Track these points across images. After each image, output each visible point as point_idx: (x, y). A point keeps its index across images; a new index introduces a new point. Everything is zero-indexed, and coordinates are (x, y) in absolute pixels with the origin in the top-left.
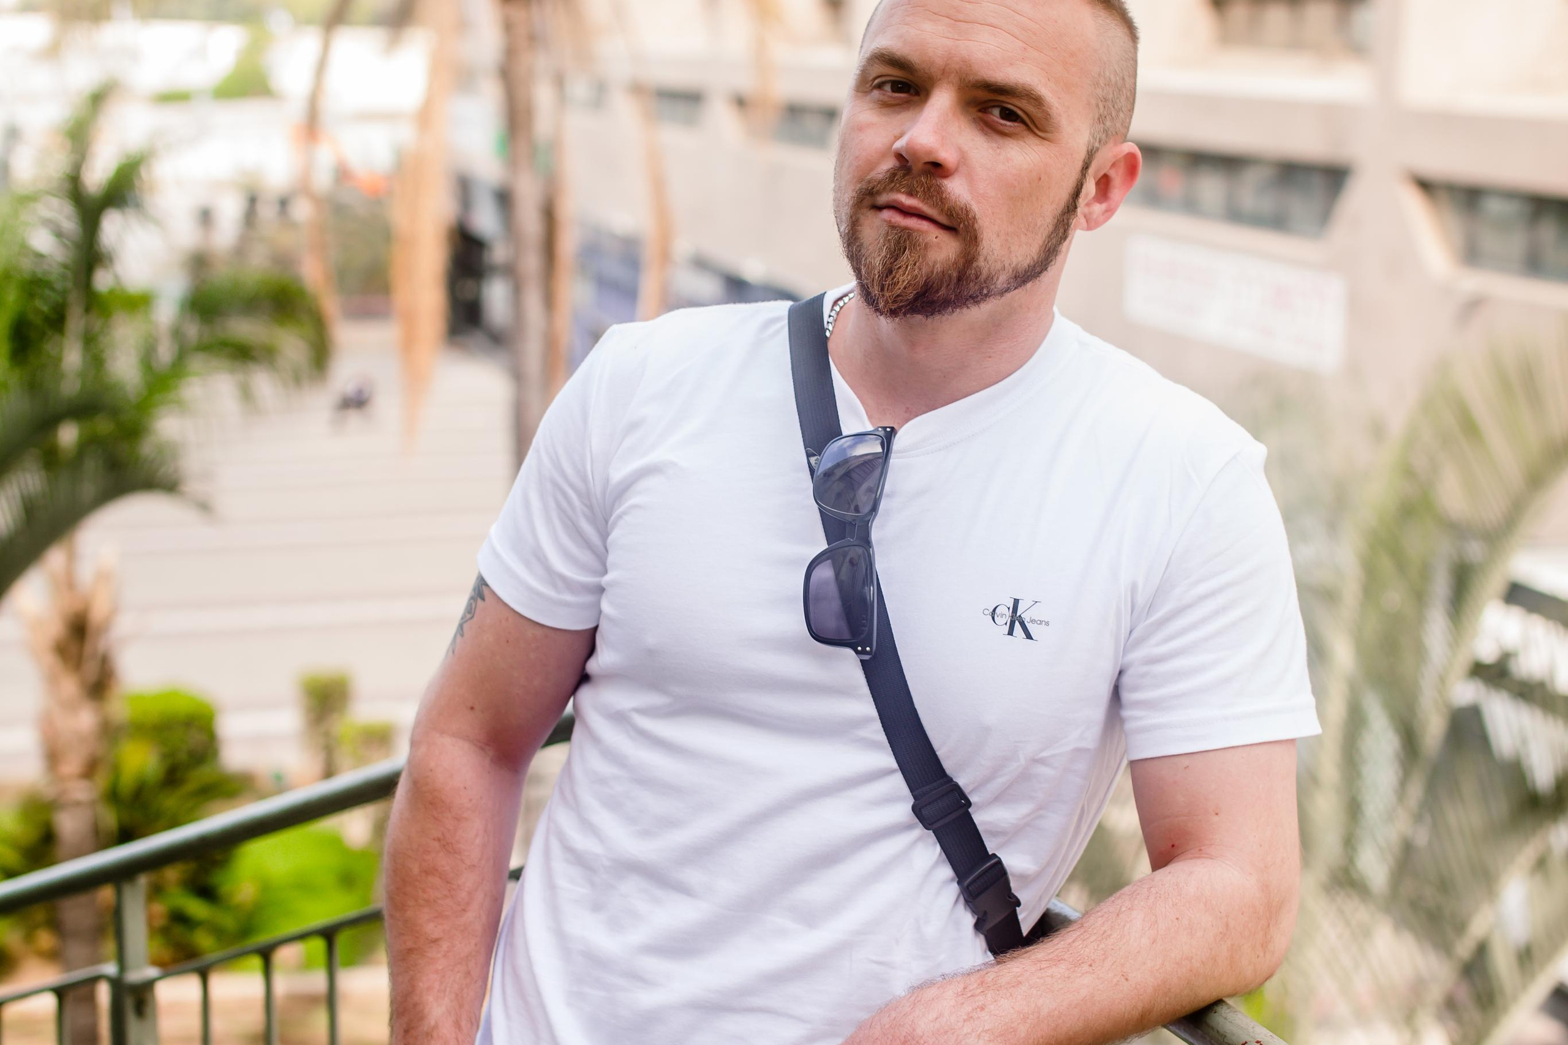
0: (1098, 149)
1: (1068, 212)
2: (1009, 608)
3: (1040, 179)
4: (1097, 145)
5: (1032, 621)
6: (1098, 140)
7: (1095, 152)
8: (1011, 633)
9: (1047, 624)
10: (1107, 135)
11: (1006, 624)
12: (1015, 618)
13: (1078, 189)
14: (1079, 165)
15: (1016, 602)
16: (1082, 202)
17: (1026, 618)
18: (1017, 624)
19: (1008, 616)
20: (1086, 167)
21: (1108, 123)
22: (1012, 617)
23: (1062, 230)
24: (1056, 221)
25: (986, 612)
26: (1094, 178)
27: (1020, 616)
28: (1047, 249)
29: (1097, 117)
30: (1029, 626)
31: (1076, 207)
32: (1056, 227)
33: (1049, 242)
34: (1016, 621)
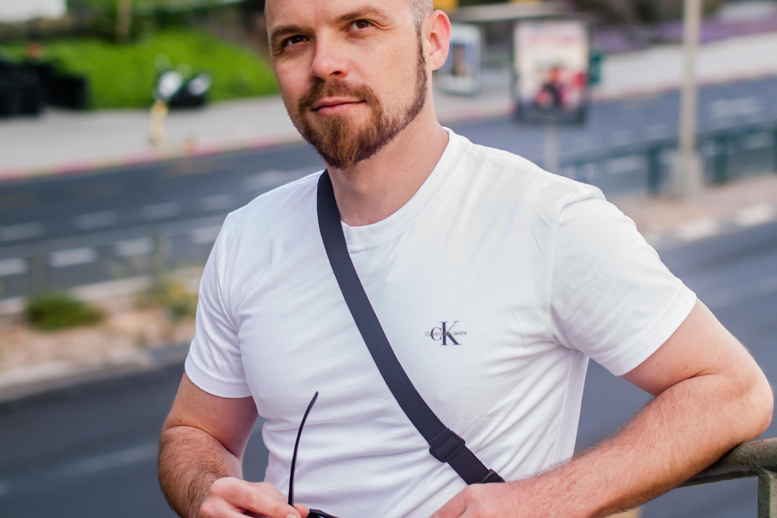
0: (421, 22)
1: (421, 63)
2: (440, 329)
3: (396, 51)
4: (419, 20)
5: (456, 334)
6: (419, 17)
7: (421, 24)
8: (444, 343)
9: (465, 333)
10: (423, 12)
11: (440, 339)
12: (445, 334)
13: (421, 48)
14: (414, 34)
15: (444, 324)
16: (426, 54)
17: (452, 332)
18: (447, 338)
19: (441, 334)
20: (419, 34)
21: (420, 6)
22: (443, 333)
23: (422, 75)
24: (416, 71)
25: (428, 334)
26: (427, 39)
27: (448, 332)
28: (419, 89)
29: (412, 5)
30: (455, 337)
31: (424, 59)
32: (419, 75)
33: (418, 84)
34: (446, 336)
